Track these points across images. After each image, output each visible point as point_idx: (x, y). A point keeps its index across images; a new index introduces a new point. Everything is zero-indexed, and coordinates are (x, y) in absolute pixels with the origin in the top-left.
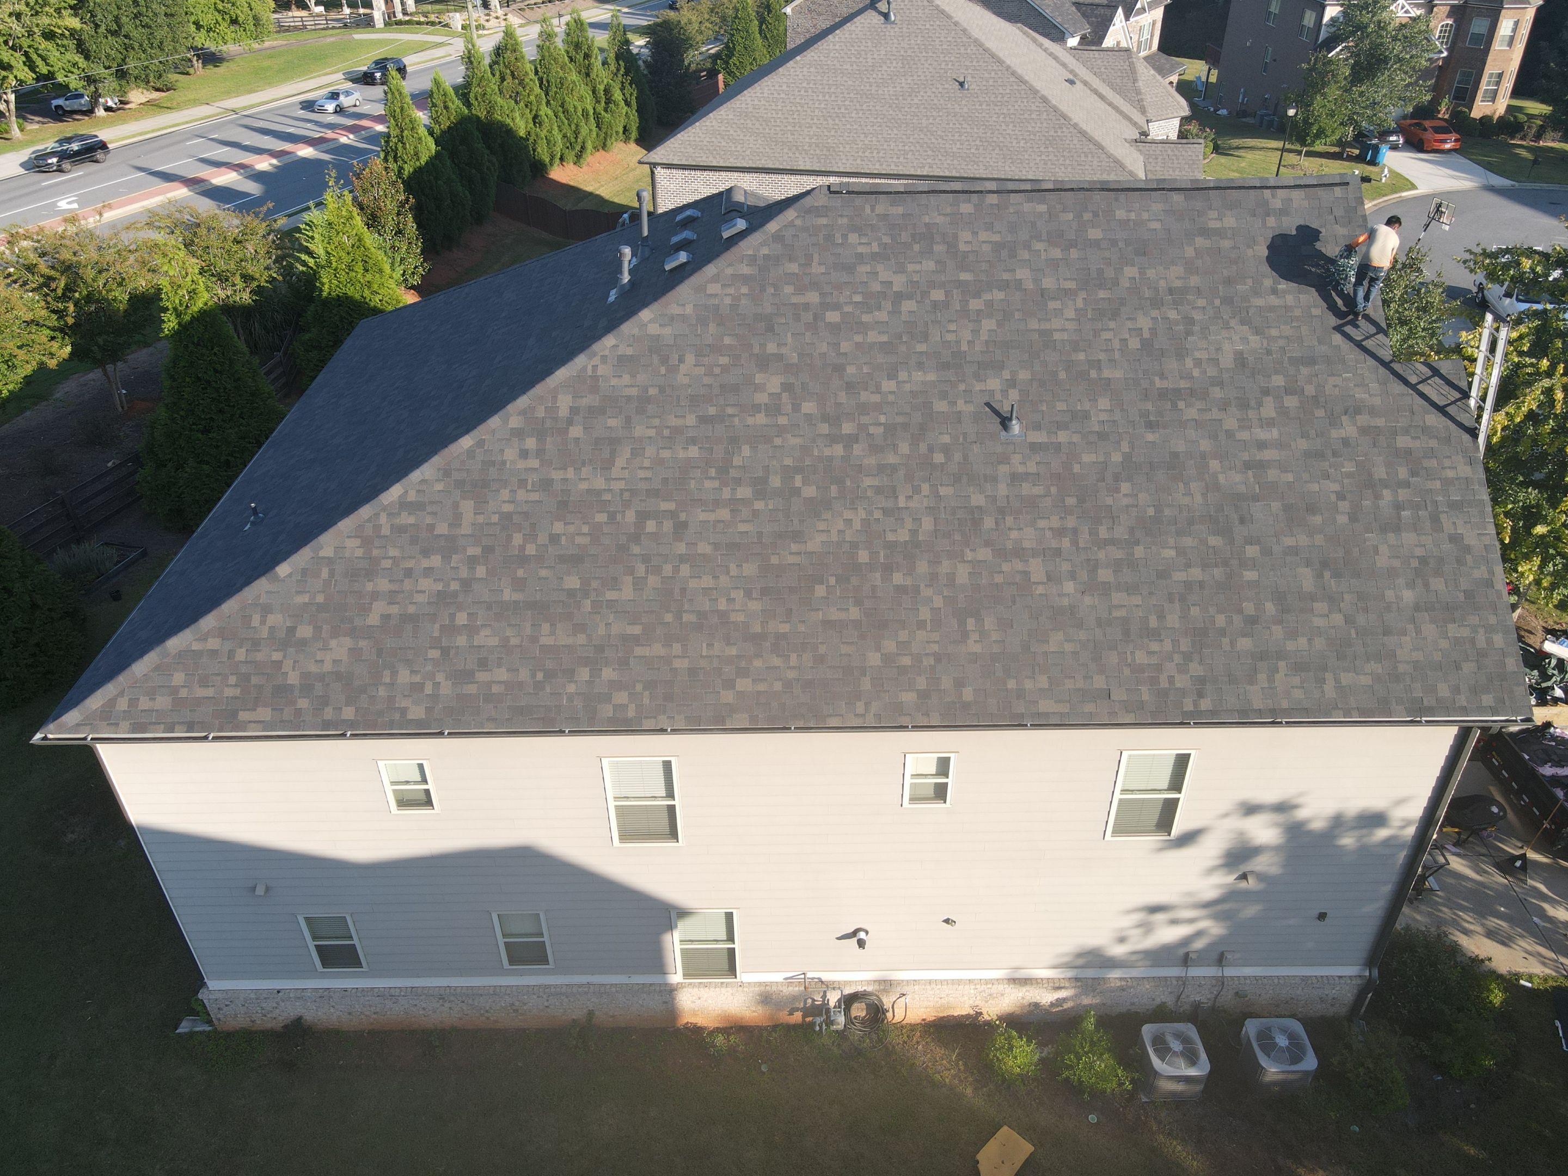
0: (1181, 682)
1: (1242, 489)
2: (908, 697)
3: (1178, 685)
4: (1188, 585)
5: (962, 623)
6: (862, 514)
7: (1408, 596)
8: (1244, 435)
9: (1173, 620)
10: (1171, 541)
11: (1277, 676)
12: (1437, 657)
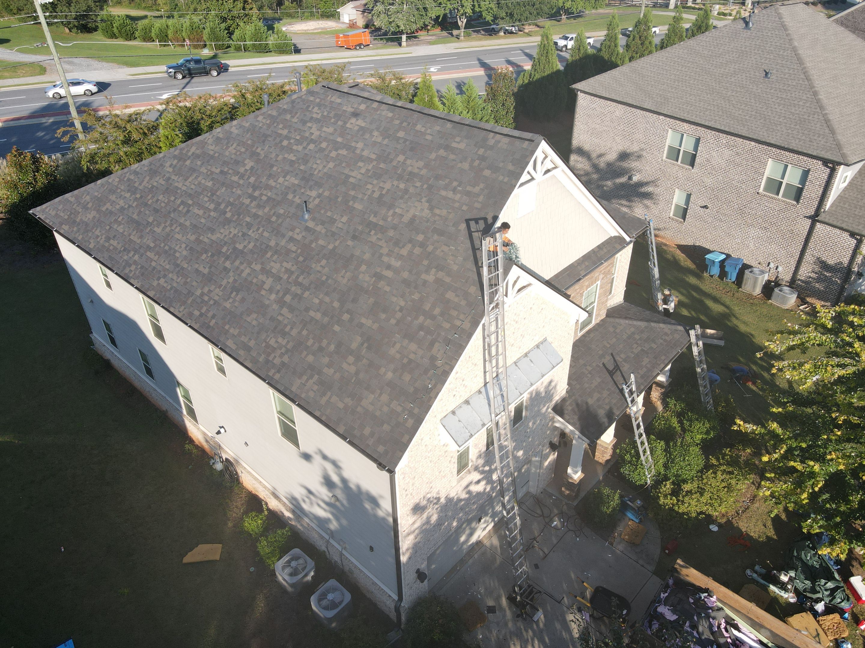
0: (277, 361)
1: (365, 285)
2: (197, 313)
3: (275, 362)
4: (312, 318)
5: (232, 293)
6: (236, 232)
7: (390, 375)
8: (385, 259)
9: (294, 332)
10: (321, 296)
11: (310, 381)
12: (378, 413)
